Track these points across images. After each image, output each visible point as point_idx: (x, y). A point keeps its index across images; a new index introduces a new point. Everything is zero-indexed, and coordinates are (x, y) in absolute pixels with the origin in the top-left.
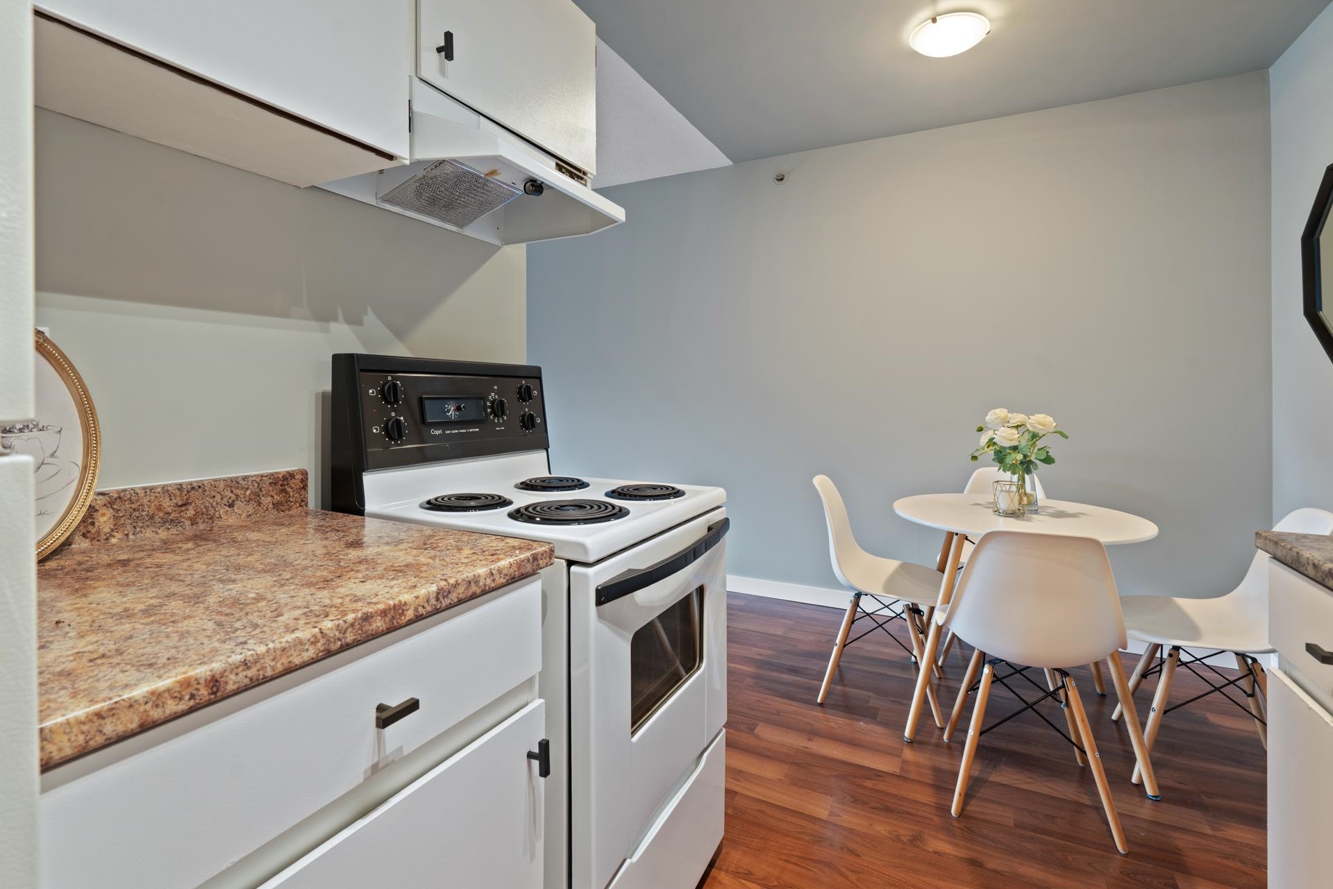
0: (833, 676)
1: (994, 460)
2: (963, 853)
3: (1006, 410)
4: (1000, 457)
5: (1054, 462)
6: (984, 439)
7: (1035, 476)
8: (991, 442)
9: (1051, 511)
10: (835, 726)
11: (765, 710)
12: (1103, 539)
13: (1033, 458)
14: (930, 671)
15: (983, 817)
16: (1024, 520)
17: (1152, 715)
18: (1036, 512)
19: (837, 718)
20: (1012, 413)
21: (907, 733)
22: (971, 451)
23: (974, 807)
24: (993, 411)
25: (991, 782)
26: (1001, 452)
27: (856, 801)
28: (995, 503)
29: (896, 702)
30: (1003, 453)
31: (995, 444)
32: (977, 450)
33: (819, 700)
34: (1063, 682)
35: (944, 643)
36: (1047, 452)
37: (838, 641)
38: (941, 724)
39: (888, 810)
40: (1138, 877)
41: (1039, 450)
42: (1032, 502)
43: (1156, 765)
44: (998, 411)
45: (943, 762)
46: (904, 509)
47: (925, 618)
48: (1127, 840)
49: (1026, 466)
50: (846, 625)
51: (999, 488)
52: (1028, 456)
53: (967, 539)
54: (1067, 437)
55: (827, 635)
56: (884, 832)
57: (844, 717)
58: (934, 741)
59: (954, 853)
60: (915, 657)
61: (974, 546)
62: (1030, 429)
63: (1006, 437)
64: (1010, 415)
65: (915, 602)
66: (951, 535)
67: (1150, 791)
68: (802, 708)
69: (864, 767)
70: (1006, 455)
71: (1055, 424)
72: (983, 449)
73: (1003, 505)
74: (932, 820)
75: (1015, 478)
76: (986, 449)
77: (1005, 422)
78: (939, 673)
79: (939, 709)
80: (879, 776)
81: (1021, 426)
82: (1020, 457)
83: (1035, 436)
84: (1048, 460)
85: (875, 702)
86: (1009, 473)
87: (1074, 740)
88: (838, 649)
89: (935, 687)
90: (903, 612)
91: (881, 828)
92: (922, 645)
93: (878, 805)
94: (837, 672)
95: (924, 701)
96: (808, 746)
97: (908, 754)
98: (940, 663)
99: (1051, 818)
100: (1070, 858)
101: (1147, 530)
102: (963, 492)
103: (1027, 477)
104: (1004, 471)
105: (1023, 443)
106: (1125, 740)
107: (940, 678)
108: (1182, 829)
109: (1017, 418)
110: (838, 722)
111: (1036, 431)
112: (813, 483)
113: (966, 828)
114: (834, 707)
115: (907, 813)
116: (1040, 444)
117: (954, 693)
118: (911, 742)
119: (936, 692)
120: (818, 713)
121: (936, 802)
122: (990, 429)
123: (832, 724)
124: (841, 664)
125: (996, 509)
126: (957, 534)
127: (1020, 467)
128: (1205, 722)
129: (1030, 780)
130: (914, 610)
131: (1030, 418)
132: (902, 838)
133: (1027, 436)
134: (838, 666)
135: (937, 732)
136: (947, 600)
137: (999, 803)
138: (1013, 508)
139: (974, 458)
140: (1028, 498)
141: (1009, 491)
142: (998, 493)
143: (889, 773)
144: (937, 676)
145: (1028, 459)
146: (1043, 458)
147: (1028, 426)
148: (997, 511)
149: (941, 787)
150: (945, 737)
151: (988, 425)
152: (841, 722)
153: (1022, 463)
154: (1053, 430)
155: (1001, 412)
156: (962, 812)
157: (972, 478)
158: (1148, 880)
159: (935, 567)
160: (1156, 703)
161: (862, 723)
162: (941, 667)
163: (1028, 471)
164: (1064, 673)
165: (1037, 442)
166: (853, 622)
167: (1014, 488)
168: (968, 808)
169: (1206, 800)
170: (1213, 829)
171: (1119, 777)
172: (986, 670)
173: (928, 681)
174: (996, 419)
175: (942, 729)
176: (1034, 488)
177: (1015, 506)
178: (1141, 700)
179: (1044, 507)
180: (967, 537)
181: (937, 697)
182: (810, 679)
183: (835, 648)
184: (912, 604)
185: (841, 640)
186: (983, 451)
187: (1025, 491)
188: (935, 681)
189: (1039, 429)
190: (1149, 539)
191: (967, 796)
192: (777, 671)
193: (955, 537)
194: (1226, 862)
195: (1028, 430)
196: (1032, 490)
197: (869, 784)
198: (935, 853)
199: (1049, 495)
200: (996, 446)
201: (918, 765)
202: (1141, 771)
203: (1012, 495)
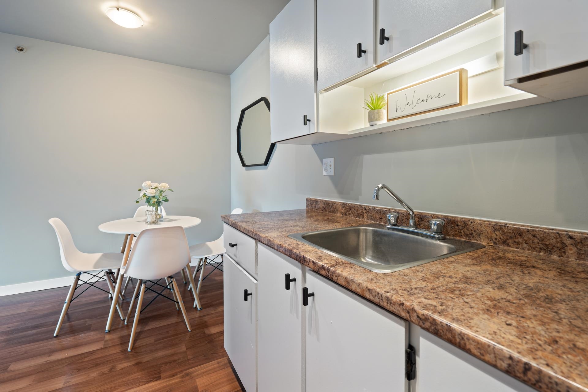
0: (63, 320)
1: (146, 202)
2: (133, 363)
3: (150, 182)
4: (148, 201)
5: (168, 201)
6: (142, 194)
7: (162, 207)
8: (145, 195)
9: (168, 220)
10: (66, 342)
11: (16, 355)
12: (184, 226)
13: (161, 200)
14: (118, 298)
15: (142, 345)
16: (158, 224)
17: (199, 282)
18: (162, 221)
19: (67, 339)
20: (153, 183)
21: (107, 329)
22: (136, 200)
23: (138, 344)
24: (145, 182)
25: (145, 330)
26: (148, 199)
27: (79, 370)
28: (146, 220)
29: (101, 318)
30: (149, 199)
31: (146, 195)
32: (139, 199)
33: (55, 335)
34: (171, 281)
35: (125, 285)
36: (166, 197)
37: (67, 301)
38: (123, 318)
39: (97, 365)
40: (194, 336)
41: (163, 197)
42: (161, 217)
43: (200, 299)
44: (147, 182)
45: (125, 333)
46: (104, 228)
47: (115, 275)
48: (191, 326)
49: (158, 203)
50: (72, 291)
51: (148, 213)
52: (159, 200)
53: (134, 236)
54: (173, 191)
55: (59, 301)
56: (96, 375)
57: (70, 337)
58: (120, 326)
59: (130, 365)
60: (111, 294)
61: (137, 238)
62: (160, 189)
63: (150, 192)
64: (152, 184)
65: (110, 269)
66: (127, 235)
67: (198, 308)
68: (44, 343)
69: (85, 353)
70: (151, 200)
71: (169, 187)
72: (141, 198)
73: (150, 219)
74: (120, 357)
75: (154, 208)
76: (142, 198)
77: (150, 186)
78: (122, 298)
79: (122, 312)
80: (92, 353)
81: (156, 188)
82: (156, 200)
83: (162, 192)
84: (166, 200)
85: (89, 322)
86: (152, 207)
87: (175, 300)
88: (67, 305)
89: (121, 304)
90: (104, 275)
91: (94, 374)
92: (114, 288)
93: (92, 365)
94: (66, 317)
95: (116, 311)
96: (48, 360)
97: (107, 337)
98: (123, 294)
99: (167, 332)
100: (174, 342)
101: (197, 221)
102: (133, 217)
103: (159, 208)
104: (150, 206)
105: (157, 194)
106: (192, 295)
107: (123, 300)
108: (207, 315)
109: (155, 185)
110: (68, 340)
111: (162, 189)
112: (49, 223)
113: (134, 353)
114: (65, 334)
115: (107, 361)
116: (163, 194)
117: (129, 303)
118: (109, 332)
119: (121, 306)
120: (56, 341)
121: (120, 350)
122: (144, 190)
123: (64, 342)
124: (68, 312)
125: (147, 222)
126: (130, 235)
127: (156, 204)
128: (215, 280)
129: (161, 323)
130: (110, 273)
131: (159, 185)
132: (105, 372)
133: (159, 192)
134: (66, 314)
135: (122, 322)
136: (125, 264)
137: (148, 337)
138: (154, 221)
139: (137, 202)
140: (159, 216)
141: (152, 214)
142: (147, 215)
143: (98, 349)
144: (122, 299)
145: (159, 201)
146: (164, 200)
147: (159, 188)
148: (147, 223)
149: (123, 343)
150: (125, 323)
151: (143, 188)
152: (70, 339)
153: (157, 202)
154: (168, 189)
155: (149, 183)
156: (133, 348)
157: (137, 211)
158: (197, 335)
159: (120, 252)
160: (200, 279)
161: (82, 335)
162: (124, 295)
163: (159, 205)
164: (171, 277)
165: (162, 194)
166: (76, 289)
167: (154, 213)
168: (136, 345)
169: (213, 303)
170: (215, 311)
171: (190, 308)
172: (143, 286)
173: (117, 302)
174: (147, 185)
175: (124, 320)
176: (161, 212)
177: (154, 219)
178: (196, 280)
179: (165, 219)
180: (134, 235)
181: (122, 308)
182: (48, 327)
183: (65, 305)
184: (109, 270)
185: (69, 299)
186: (141, 199)
187: (158, 213)
188: (121, 302)
189: (163, 189)
190: (197, 224)
191: (135, 341)
192: (23, 332)
193: (129, 236)
194: (218, 318)
195: (159, 189)
196: (161, 213)
197: (87, 359)
198: (121, 369)
199: (168, 214)
200: (146, 197)
201: (113, 339)
202: (196, 303)
203: (153, 215)
